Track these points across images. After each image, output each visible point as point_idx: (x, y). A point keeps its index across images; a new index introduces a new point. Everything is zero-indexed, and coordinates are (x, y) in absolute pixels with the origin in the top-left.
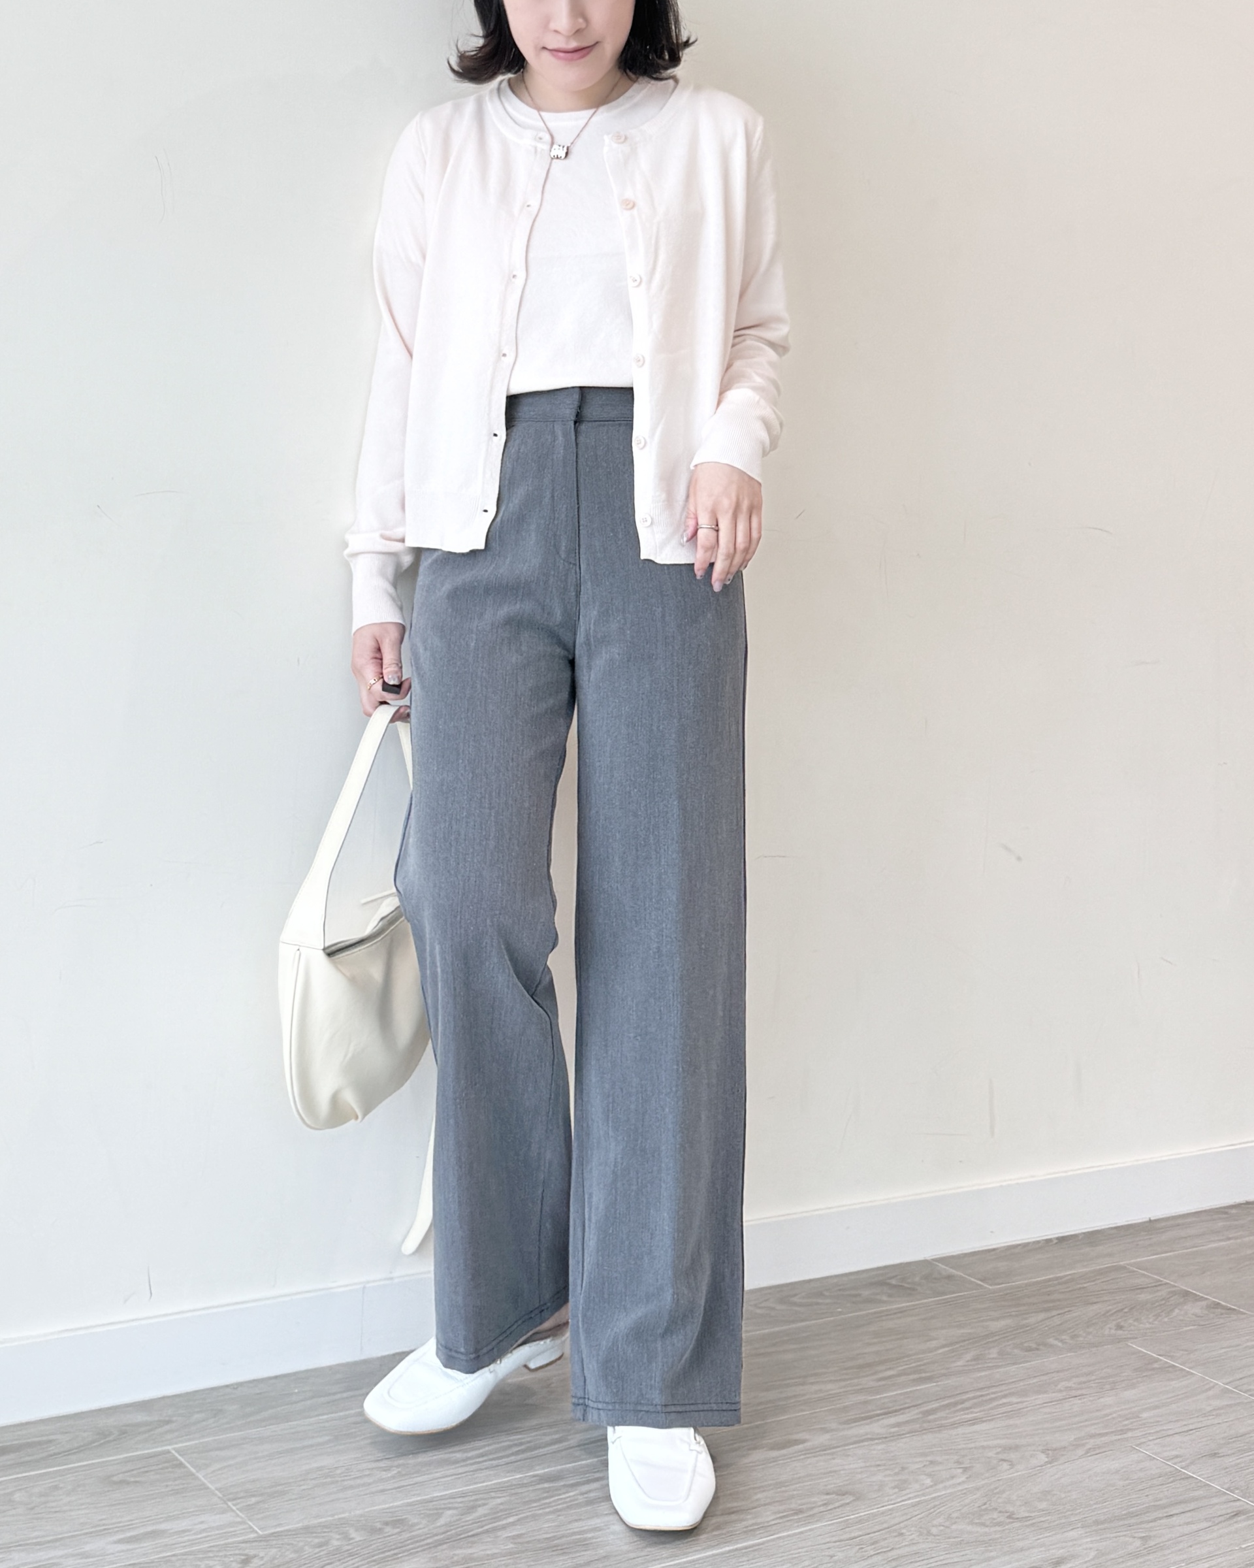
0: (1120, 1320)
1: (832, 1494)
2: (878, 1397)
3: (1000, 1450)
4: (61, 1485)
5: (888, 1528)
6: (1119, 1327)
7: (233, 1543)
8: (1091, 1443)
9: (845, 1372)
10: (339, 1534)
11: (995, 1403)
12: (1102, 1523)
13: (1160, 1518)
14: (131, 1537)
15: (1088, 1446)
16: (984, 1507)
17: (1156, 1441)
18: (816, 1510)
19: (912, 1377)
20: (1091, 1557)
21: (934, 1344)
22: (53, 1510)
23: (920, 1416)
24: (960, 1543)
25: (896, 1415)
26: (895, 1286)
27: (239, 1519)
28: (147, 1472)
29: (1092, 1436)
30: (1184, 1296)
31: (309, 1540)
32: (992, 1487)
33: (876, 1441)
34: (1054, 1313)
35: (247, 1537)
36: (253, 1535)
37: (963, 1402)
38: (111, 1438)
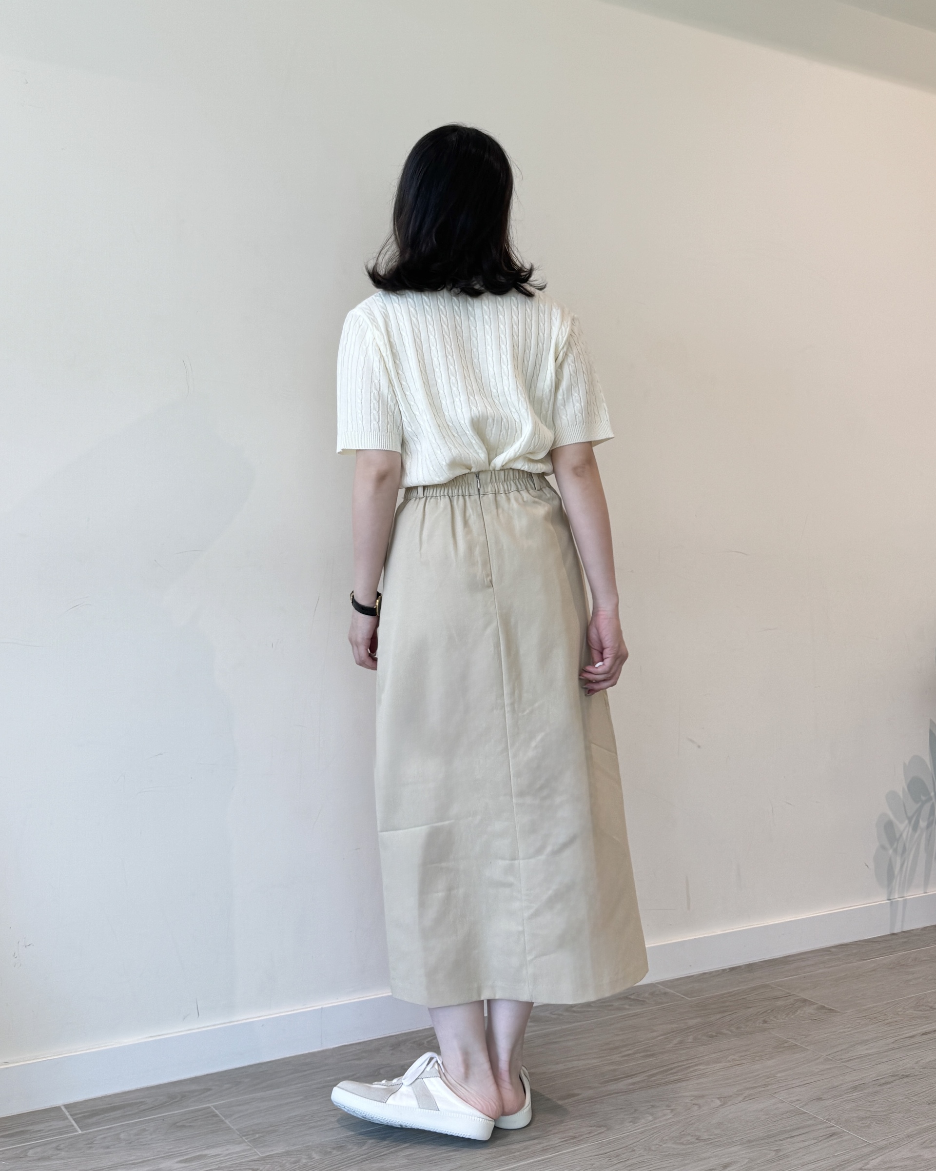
0: (765, 1018)
1: (594, 1126)
2: (622, 1067)
3: (692, 1098)
4: (147, 1129)
5: (627, 1147)
6: (765, 1022)
7: (245, 1162)
8: (747, 1093)
9: (603, 1052)
10: (307, 1155)
11: (691, 1069)
12: (752, 1141)
13: (787, 1138)
14: (186, 1159)
15: (745, 1095)
16: (683, 1133)
17: (785, 1091)
18: (585, 1136)
19: (642, 1054)
20: (745, 1162)
21: (655, 1034)
22: (142, 1144)
23: (647, 1078)
24: (668, 1155)
25: (632, 1078)
26: (634, 1000)
27: (249, 1148)
28: (196, 1120)
29: (747, 1089)
30: (804, 1002)
31: (289, 1159)
32: (689, 1120)
33: (620, 1094)
34: (726, 1014)
35: (252, 1158)
36: (256, 1157)
37: (672, 1069)
38: (176, 1100)
